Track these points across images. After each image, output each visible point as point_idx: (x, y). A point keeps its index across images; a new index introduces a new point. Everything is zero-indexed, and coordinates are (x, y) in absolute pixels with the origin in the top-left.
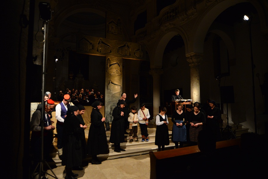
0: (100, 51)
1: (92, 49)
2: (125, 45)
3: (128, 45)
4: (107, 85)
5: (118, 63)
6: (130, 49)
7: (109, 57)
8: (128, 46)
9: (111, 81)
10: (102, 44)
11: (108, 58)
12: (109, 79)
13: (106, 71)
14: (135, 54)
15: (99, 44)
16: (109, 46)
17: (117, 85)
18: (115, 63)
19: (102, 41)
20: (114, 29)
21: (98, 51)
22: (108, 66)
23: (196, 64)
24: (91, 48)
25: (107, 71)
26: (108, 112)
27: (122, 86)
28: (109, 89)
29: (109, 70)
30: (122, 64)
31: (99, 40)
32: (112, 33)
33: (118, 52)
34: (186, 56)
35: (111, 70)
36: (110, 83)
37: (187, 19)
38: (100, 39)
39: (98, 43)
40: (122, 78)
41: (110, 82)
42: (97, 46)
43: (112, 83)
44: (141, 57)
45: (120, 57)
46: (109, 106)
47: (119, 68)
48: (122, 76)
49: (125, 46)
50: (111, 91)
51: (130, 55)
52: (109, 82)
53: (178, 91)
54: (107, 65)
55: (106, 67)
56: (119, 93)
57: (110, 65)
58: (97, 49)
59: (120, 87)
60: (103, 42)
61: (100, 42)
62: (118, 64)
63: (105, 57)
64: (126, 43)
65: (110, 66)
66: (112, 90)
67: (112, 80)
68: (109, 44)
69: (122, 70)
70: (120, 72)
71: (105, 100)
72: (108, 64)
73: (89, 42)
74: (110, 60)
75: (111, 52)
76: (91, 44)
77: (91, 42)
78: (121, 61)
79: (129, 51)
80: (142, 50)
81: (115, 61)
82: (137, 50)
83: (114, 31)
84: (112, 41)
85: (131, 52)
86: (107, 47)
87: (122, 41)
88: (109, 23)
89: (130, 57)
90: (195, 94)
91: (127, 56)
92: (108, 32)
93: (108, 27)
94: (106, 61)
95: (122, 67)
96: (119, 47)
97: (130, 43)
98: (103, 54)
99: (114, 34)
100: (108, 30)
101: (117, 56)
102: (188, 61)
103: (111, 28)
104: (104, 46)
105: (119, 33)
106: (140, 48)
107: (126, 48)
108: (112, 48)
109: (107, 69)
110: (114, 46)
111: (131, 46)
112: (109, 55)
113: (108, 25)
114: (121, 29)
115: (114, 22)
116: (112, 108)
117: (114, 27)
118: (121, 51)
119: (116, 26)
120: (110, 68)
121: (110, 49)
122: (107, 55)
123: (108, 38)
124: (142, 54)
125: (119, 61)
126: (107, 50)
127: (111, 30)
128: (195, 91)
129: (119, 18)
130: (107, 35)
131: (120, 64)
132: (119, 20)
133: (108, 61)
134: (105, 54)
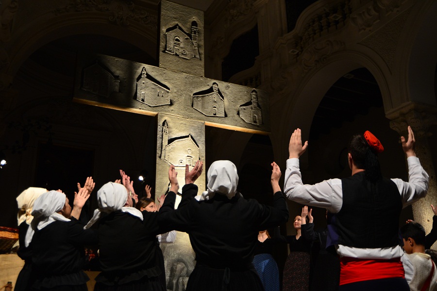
0: (143, 100)
2: (212, 88)
3: (219, 90)
5: (193, 135)
6: (225, 99)
7: (166, 118)
8: (220, 93)
10: (148, 80)
11: (163, 120)
12: (165, 179)
13: (158, 155)
14: (238, 114)
15: (138, 79)
16: (169, 89)
18: (184, 135)
19: (147, 74)
20: (182, 45)
22: (165, 142)
24: (117, 89)
25: (160, 157)
29: (167, 154)
30: (203, 138)
31: (141, 69)
32: (176, 55)
33: (192, 106)
34: (388, 117)
35: (173, 155)
37: (378, 21)
38: (143, 66)
39: (137, 76)
42: (134, 86)
44: (255, 122)
45: (198, 119)
47: (195, 149)
49: (211, 90)
51: (226, 116)
52: (165, 189)
54: (162, 138)
55: (158, 145)
57: (171, 141)
58: (133, 94)
60: (149, 77)
61: (141, 74)
62: (192, 137)
63: (157, 115)
64: (214, 83)
65: (169, 144)
68: (166, 83)
69: (204, 155)
72: (164, 135)
73: (112, 73)
74: (170, 124)
75: (171, 104)
76: (117, 77)
77: (117, 73)
78: (201, 132)
79: (223, 106)
80: (258, 106)
81: (184, 130)
82: (244, 103)
83: (181, 50)
84: (176, 76)
85: (228, 109)
86: (162, 91)
87: (202, 77)
88: (168, 30)
89: (226, 122)
90: (428, 221)
91: (218, 118)
92: (164, 52)
93: (166, 38)
94: (159, 129)
95: (204, 146)
96: (195, 92)
97: (225, 84)
98: (150, 108)
99: (180, 58)
100: (166, 45)
101: (188, 117)
102: (394, 129)
103: (172, 42)
104: (154, 87)
105: (195, 57)
106: (254, 100)
107: (214, 96)
108: (175, 93)
109: (161, 151)
110: (182, 88)
111: (227, 93)
112: (169, 111)
113: (166, 35)
114: (199, 46)
115: (180, 28)
116: (176, 268)
117: (181, 40)
118: (200, 103)
119: (187, 39)
120: (170, 147)
121: (170, 96)
122: (161, 111)
123: (163, 66)
124: (260, 115)
125: (195, 129)
126: (162, 98)
127: (172, 46)
128: (429, 213)
129: (195, 19)
130: (161, 58)
131: (198, 138)
132: (194, 23)
133: (164, 128)
134: (155, 109)
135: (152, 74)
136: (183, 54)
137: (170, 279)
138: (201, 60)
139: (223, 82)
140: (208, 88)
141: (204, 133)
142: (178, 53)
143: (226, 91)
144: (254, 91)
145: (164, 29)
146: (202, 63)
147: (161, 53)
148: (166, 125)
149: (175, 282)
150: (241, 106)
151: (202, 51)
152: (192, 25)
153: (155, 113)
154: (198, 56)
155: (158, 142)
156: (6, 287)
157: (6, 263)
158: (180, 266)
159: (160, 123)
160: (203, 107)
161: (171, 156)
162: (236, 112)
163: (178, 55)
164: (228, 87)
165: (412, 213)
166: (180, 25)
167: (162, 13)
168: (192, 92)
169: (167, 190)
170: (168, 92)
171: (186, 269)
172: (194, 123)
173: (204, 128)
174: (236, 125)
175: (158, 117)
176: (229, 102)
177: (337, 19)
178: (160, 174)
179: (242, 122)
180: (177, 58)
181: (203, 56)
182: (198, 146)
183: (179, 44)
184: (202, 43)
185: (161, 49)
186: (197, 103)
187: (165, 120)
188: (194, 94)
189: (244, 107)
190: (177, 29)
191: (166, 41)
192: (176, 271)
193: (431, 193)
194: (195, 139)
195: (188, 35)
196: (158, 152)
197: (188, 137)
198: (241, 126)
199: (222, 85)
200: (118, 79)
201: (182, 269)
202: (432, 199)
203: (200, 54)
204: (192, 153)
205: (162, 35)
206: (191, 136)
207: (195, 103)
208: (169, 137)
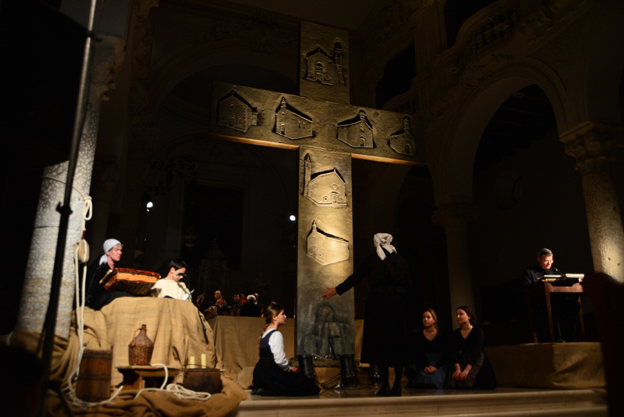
0: (283, 133)
1: (258, 124)
2: (358, 116)
3: (366, 118)
4: (304, 236)
5: (338, 169)
6: (374, 129)
7: (308, 151)
8: (367, 121)
9: (315, 225)
10: (288, 111)
11: (305, 154)
12: (308, 218)
13: (300, 192)
14: (389, 144)
15: (277, 111)
16: (311, 119)
17: (337, 238)
18: (328, 169)
19: (287, 104)
20: (324, 71)
21: (274, 130)
22: (308, 178)
23: (603, 158)
24: (254, 122)
25: (303, 194)
26: (308, 325)
27: (351, 242)
28: (311, 251)
29: (310, 191)
30: (350, 172)
31: (280, 99)
32: (319, 81)
33: (337, 137)
34: (563, 140)
35: (316, 191)
36: (315, 230)
37: (551, 28)
38: (281, 97)
39: (275, 108)
40: (351, 215)
41: (312, 229)
42: (273, 118)
43: (319, 230)
44: (408, 152)
45: (344, 151)
46: (311, 306)
47: (340, 184)
48: (351, 209)
49: (358, 118)
50: (317, 257)
51: (375, 146)
52: (309, 228)
53: (547, 254)
54: (304, 173)
55: (301, 180)
56: (342, 264)
57: (314, 176)
58: (272, 127)
59: (345, 245)
60: (289, 107)
61: (280, 105)
62: (337, 172)
63: (299, 148)
64: (361, 111)
65: (312, 179)
66: (318, 252)
67: (319, 222)
68: (308, 113)
69: (351, 190)
70: (343, 197)
71: (299, 284)
72: (306, 170)
73: (249, 105)
74: (314, 158)
75: (314, 135)
76: (254, 110)
77: (255, 104)
78: (346, 166)
79: (371, 135)
80: (412, 134)
81: (328, 164)
82: (395, 132)
83: (323, 76)
84: (319, 104)
85: (377, 139)
86: (303, 122)
87: (347, 104)
88: (308, 55)
89: (375, 153)
90: (609, 259)
91: (365, 150)
92: (305, 79)
93: (307, 64)
94: (301, 163)
95: (351, 181)
96: (340, 121)
97: (372, 111)
98: (291, 142)
99: (322, 84)
100: (307, 72)
101: (333, 149)
102: (570, 154)
103: (313, 68)
104: (294, 118)
105: (339, 82)
106: (406, 128)
107: (362, 125)
108: (318, 123)
109: (304, 187)
110: (326, 118)
111: (376, 121)
112: (311, 144)
113: (306, 60)
114: (343, 70)
115: (322, 52)
116: (322, 312)
117: (323, 65)
118: (345, 134)
119: (330, 63)
120: (313, 183)
121: (313, 127)
122: (303, 144)
123: (304, 95)
124: (414, 144)
125: (340, 163)
126: (303, 130)
127: (313, 72)
128: (610, 250)
129: (338, 40)
130: (301, 85)
131: (344, 172)
132: (338, 45)
133: (307, 162)
134: (296, 142)
135: (293, 104)
136: (326, 80)
137: (315, 325)
138: (345, 85)
139: (371, 109)
140: (354, 116)
141: (350, 166)
142: (320, 80)
143: (375, 119)
144: (406, 117)
145: (304, 54)
146: (347, 89)
147: (301, 80)
148: (308, 159)
149: (320, 327)
150: (392, 135)
151: (347, 76)
152: (336, 47)
153: (297, 146)
154: (342, 82)
155: (300, 178)
156: (141, 329)
157: (142, 306)
158: (325, 311)
159: (303, 157)
160: (349, 138)
161: (314, 193)
162: (386, 142)
163: (320, 82)
164: (377, 114)
165: (590, 250)
166: (322, 48)
167: (302, 35)
168: (336, 121)
169: (310, 229)
170: (310, 123)
171: (332, 314)
172: (340, 155)
173: (350, 161)
174: (386, 157)
175: (300, 150)
176: (378, 131)
177: (503, 30)
178: (303, 213)
179: (393, 153)
180: (319, 85)
181: (348, 81)
182: (344, 181)
183: (321, 69)
184: (347, 67)
185: (302, 75)
186: (343, 134)
187: (308, 154)
188: (338, 124)
189: (396, 136)
190: (319, 53)
191: (307, 67)
192: (321, 315)
193: (613, 227)
194: (341, 173)
195: (331, 58)
196: (301, 188)
197: (332, 171)
198: (391, 158)
199: (370, 113)
200: (257, 112)
201: (328, 314)
202: (613, 234)
203: (344, 79)
204: (338, 189)
205: (302, 60)
206: (336, 170)
207: (340, 133)
208: (312, 172)
